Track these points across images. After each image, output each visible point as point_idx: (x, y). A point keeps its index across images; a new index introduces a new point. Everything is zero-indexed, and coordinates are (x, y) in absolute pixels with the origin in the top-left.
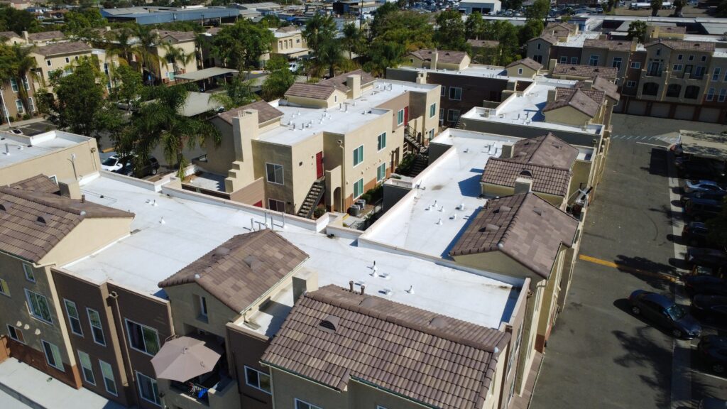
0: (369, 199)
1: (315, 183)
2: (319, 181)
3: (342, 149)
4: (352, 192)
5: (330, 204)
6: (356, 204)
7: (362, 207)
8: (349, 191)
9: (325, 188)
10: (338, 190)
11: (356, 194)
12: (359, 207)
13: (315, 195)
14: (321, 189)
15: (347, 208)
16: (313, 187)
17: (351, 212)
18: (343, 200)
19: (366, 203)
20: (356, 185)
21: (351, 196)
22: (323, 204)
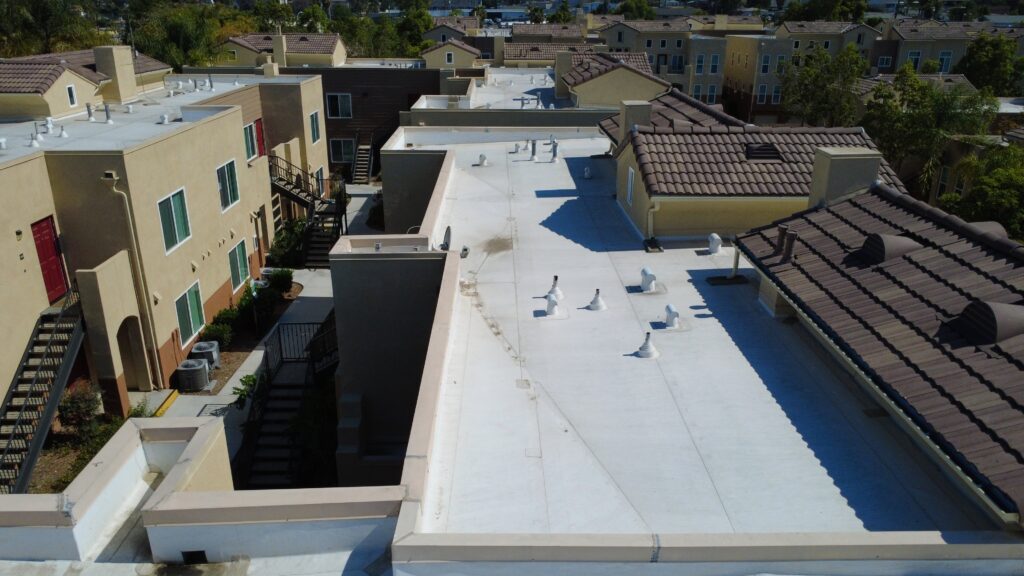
0: (227, 336)
1: (45, 319)
2: (57, 309)
3: (121, 197)
4: (175, 324)
5: (112, 371)
6: (191, 356)
7: (211, 362)
8: (164, 325)
9: (83, 323)
10: (128, 327)
11: (186, 331)
12: (205, 362)
13: (50, 355)
14: (68, 331)
15: (168, 373)
16: (38, 331)
17: (184, 383)
18: (150, 352)
19: (221, 349)
20: (182, 305)
21: (174, 337)
22: (87, 376)
